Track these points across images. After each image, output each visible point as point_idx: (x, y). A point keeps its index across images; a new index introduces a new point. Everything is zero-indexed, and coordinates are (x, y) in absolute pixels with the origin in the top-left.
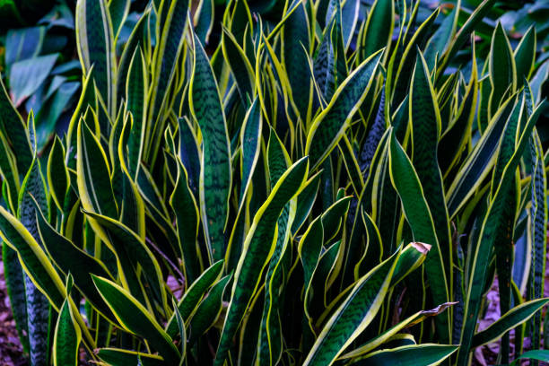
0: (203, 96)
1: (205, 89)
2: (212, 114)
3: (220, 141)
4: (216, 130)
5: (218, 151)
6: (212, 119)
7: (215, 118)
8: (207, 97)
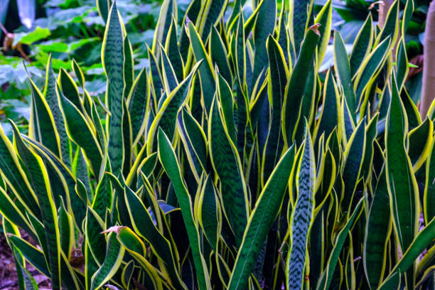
0: (111, 69)
1: (113, 64)
2: (115, 85)
3: (118, 108)
4: (117, 99)
5: (116, 116)
6: (115, 89)
7: (117, 89)
8: (114, 70)
